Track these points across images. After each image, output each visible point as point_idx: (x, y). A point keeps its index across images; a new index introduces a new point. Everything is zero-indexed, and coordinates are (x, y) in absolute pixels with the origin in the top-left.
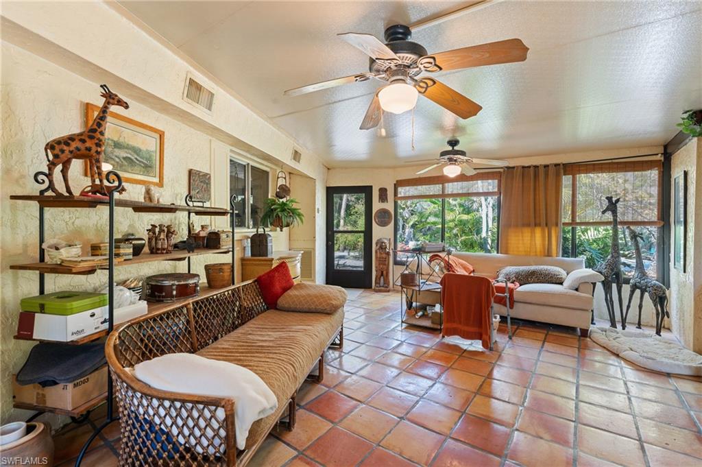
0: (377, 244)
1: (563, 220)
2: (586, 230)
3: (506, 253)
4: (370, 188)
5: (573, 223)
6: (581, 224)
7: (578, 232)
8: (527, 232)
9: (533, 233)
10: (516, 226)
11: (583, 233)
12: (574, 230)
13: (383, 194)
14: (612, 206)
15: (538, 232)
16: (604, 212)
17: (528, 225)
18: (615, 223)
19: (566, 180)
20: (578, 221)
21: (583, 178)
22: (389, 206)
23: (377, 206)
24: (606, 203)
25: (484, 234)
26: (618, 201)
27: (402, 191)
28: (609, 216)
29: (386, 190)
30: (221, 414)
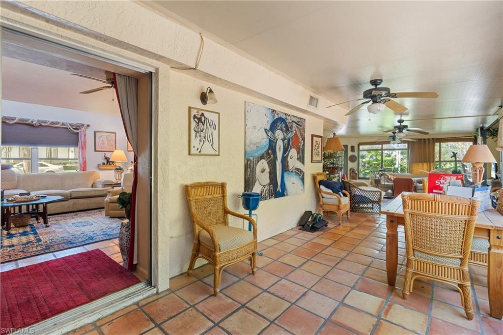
0: (350, 170)
1: (436, 160)
2: (446, 164)
3: (412, 173)
4: (347, 146)
5: (440, 161)
6: (443, 162)
7: (442, 165)
8: (420, 165)
9: (423, 165)
10: (416, 162)
11: (444, 165)
12: (440, 164)
13: (353, 149)
14: (455, 155)
15: (425, 165)
16: (451, 157)
17: (421, 162)
18: (456, 161)
19: (437, 144)
20: (442, 160)
21: (443, 145)
22: (355, 154)
23: (350, 153)
24: (452, 154)
25: (396, 166)
26: (456, 153)
27: (361, 147)
28: (453, 159)
29: (354, 147)
30: (379, 193)
